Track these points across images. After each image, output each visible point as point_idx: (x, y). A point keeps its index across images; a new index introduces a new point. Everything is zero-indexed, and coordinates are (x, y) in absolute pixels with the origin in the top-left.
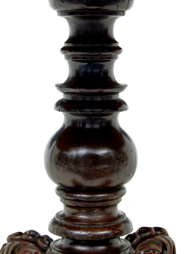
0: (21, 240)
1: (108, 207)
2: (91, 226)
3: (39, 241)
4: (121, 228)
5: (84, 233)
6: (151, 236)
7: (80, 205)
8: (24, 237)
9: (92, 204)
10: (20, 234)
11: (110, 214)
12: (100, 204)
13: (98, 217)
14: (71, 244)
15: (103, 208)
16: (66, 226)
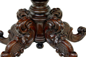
0: (22, 11)
1: (44, 5)
2: (40, 10)
3: (27, 12)
4: (48, 10)
5: (38, 12)
6: (56, 11)
7: (37, 4)
8: (23, 10)
9: (40, 4)
10: (22, 9)
11: (45, 7)
12: (42, 4)
13: (42, 7)
14: (34, 14)
15: (43, 5)
16: (33, 10)
